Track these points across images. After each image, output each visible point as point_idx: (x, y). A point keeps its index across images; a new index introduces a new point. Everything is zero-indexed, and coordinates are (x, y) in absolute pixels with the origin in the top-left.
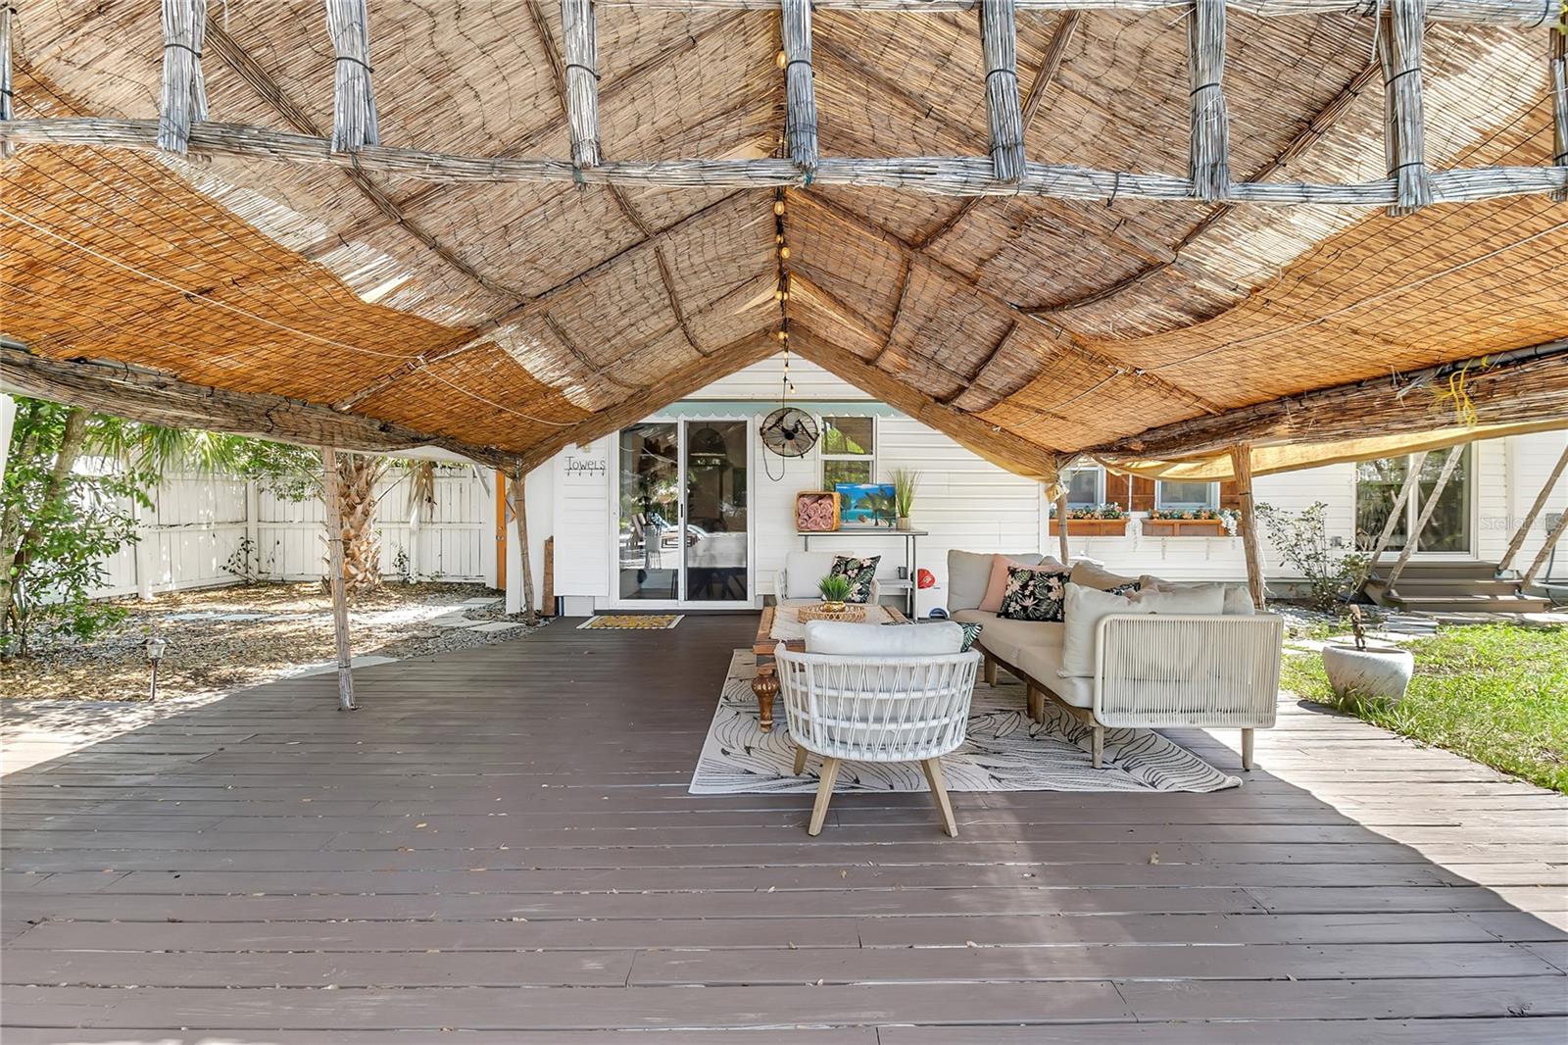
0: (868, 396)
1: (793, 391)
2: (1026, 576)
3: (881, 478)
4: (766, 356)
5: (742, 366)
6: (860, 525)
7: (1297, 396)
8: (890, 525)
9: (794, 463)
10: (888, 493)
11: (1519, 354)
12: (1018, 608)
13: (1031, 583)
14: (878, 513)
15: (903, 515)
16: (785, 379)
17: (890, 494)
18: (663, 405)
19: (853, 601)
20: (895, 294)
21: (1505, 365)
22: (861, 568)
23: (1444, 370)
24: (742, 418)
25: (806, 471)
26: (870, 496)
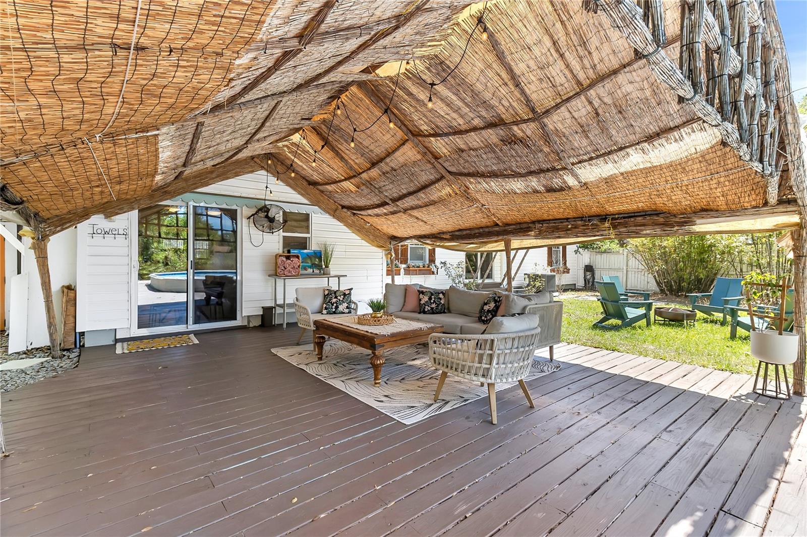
0: (306, 202)
1: (272, 195)
2: (429, 294)
3: (314, 247)
4: (252, 172)
5: (237, 175)
6: (305, 272)
7: (539, 222)
8: (320, 272)
9: (268, 236)
10: (319, 255)
11: (630, 215)
12: (429, 309)
13: (433, 297)
14: (314, 266)
15: (327, 267)
16: (267, 187)
17: (318, 255)
18: (179, 194)
19: (344, 313)
20: (383, 155)
21: (624, 218)
22: (345, 295)
23: (603, 218)
24: (234, 207)
25: (274, 242)
26: (309, 256)
